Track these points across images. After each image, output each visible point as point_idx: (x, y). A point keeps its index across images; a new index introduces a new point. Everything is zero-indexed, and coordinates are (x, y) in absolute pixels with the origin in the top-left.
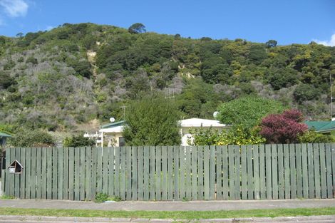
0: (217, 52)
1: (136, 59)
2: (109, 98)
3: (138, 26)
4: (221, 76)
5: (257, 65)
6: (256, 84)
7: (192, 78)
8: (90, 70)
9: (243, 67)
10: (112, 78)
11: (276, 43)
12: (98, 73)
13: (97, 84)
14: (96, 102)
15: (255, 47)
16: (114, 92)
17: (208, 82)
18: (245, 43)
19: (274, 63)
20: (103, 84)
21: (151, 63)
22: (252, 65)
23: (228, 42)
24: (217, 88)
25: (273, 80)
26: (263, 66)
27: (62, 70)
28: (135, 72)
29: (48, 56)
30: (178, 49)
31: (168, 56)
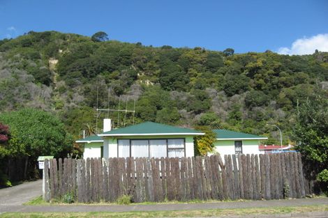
0: (176, 60)
1: (96, 67)
2: (66, 104)
3: (101, 34)
4: (177, 83)
5: (214, 72)
6: (210, 91)
7: (150, 85)
8: (51, 78)
9: (200, 74)
10: (72, 85)
11: (233, 51)
12: (58, 80)
13: (57, 91)
14: (54, 109)
15: (213, 55)
16: (72, 98)
17: (165, 89)
18: (204, 51)
19: (229, 71)
20: (62, 90)
21: (111, 70)
22: (208, 73)
23: (188, 50)
24: (173, 94)
25: (226, 87)
26: (219, 73)
27: (22, 77)
28: (94, 79)
29: (9, 63)
30: (137, 57)
31: (128, 64)
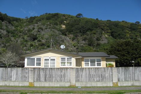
0: (117, 26)
3: (80, 15)
4: (122, 36)
5: (135, 31)
9: (130, 32)
10: (76, 36)
11: (139, 22)
12: (69, 34)
17: (116, 39)
18: (126, 22)
21: (91, 30)
26: (138, 32)
27: (56, 32)
28: (85, 34)
29: (46, 27)
30: (101, 25)
31: (97, 28)
